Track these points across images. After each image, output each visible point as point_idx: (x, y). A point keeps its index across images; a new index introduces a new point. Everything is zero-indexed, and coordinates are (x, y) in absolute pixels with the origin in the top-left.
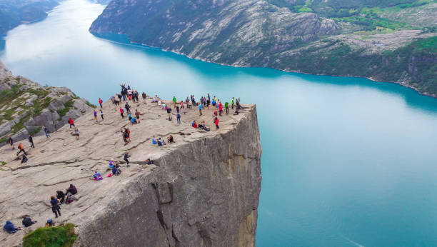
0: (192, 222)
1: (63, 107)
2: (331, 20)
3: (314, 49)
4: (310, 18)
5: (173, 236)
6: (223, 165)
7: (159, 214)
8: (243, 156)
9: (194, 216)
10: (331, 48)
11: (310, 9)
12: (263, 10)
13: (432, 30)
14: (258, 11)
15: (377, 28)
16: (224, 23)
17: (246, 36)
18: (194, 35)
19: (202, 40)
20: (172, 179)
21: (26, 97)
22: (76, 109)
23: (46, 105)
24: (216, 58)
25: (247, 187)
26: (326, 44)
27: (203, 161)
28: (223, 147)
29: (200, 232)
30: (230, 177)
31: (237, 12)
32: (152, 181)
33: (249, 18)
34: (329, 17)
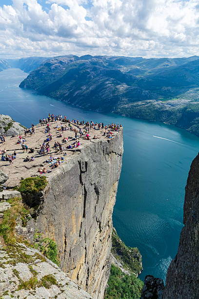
0: (93, 183)
1: (7, 126)
2: (147, 91)
3: (138, 105)
4: (137, 89)
5: (85, 188)
6: (107, 156)
7: (80, 176)
8: (115, 153)
9: (94, 180)
10: (146, 105)
11: (137, 85)
12: (113, 83)
13: (196, 100)
14: (111, 83)
16: (92, 88)
17: (103, 96)
19: (81, 96)
20: (86, 159)
22: (14, 127)
24: (87, 106)
25: (116, 169)
26: (144, 103)
27: (99, 153)
28: (108, 147)
29: (95, 189)
30: (109, 163)
31: (99, 83)
32: (79, 160)
33: (106, 87)
34: (146, 90)
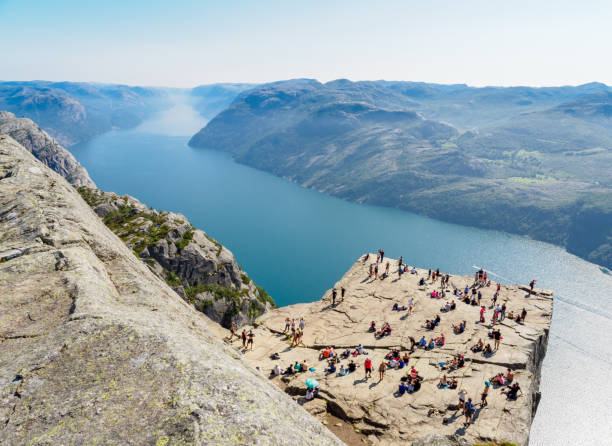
1: (182, 239)
2: (480, 160)
12: (399, 140)
13: (605, 185)
14: (392, 140)
15: (537, 176)
16: (350, 150)
18: (313, 160)
19: (322, 167)
21: (139, 222)
22: (195, 242)
23: (163, 235)
31: (366, 140)
33: (381, 148)
34: (478, 157)
